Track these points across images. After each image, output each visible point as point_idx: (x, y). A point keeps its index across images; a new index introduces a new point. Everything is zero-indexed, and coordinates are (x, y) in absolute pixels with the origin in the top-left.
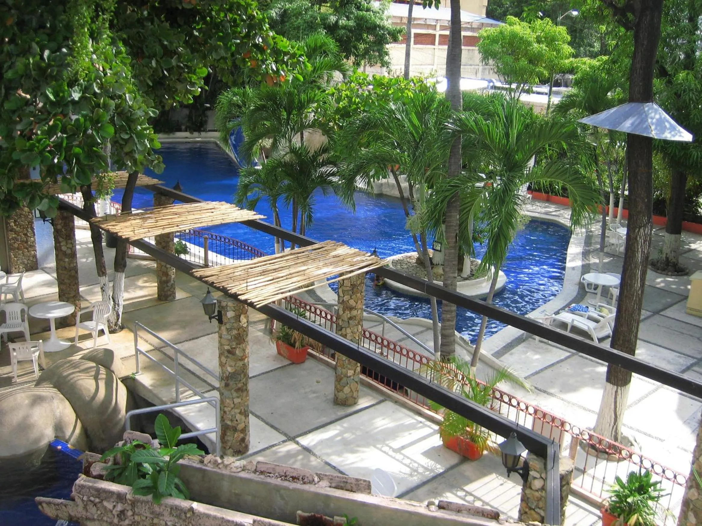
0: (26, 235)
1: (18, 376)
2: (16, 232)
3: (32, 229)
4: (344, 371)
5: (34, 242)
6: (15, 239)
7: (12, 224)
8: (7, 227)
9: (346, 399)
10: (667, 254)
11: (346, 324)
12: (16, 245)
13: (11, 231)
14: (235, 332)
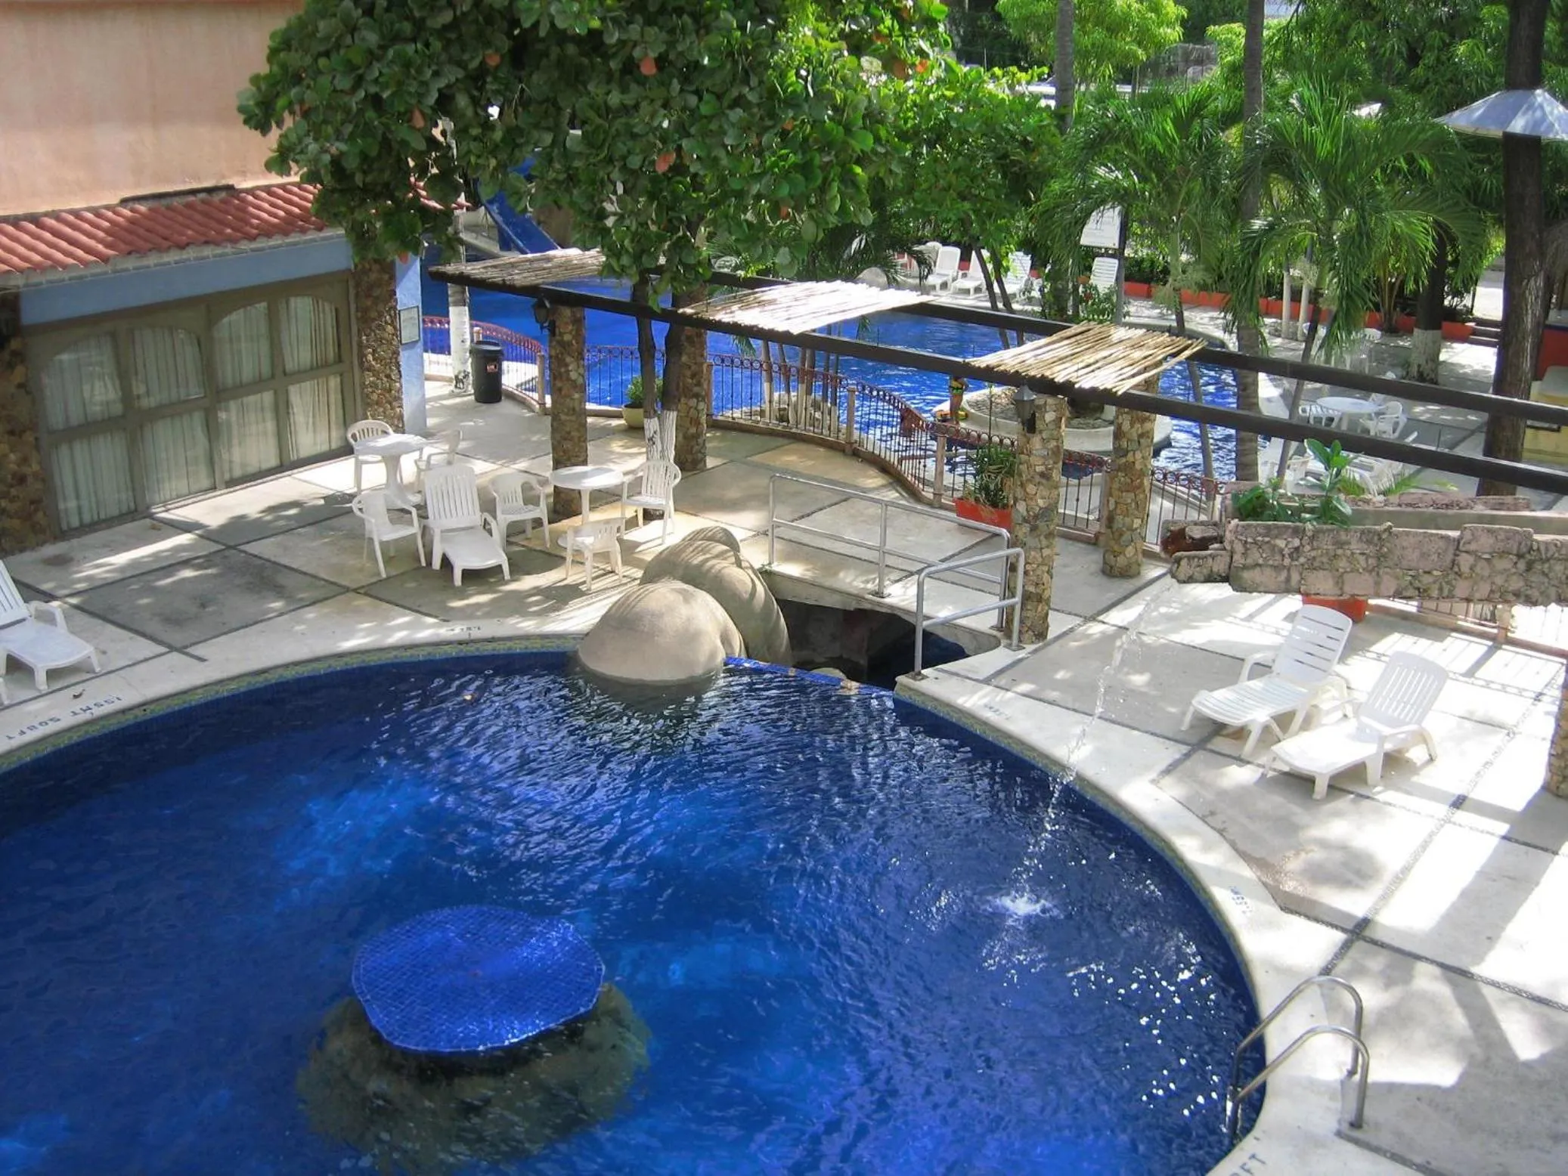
0: (388, 376)
1: (594, 579)
2: (376, 374)
3: (398, 366)
4: (1127, 520)
5: (399, 390)
6: (374, 385)
7: (370, 357)
8: (361, 364)
9: (1129, 566)
10: (1419, 366)
11: (1135, 446)
12: (375, 397)
13: (369, 370)
14: (1053, 444)
